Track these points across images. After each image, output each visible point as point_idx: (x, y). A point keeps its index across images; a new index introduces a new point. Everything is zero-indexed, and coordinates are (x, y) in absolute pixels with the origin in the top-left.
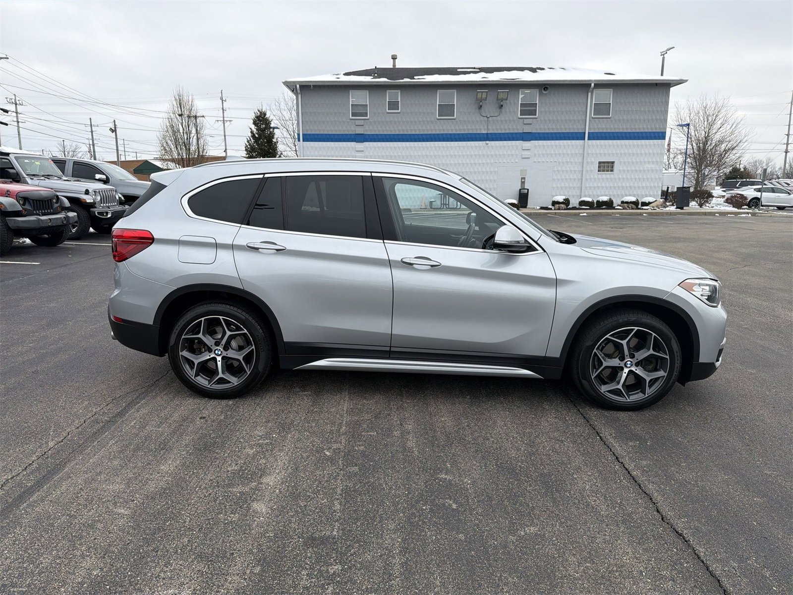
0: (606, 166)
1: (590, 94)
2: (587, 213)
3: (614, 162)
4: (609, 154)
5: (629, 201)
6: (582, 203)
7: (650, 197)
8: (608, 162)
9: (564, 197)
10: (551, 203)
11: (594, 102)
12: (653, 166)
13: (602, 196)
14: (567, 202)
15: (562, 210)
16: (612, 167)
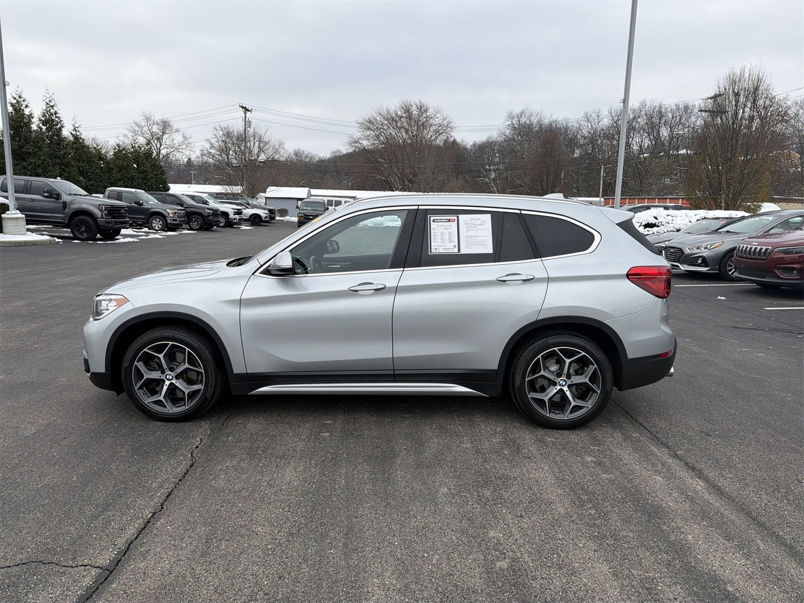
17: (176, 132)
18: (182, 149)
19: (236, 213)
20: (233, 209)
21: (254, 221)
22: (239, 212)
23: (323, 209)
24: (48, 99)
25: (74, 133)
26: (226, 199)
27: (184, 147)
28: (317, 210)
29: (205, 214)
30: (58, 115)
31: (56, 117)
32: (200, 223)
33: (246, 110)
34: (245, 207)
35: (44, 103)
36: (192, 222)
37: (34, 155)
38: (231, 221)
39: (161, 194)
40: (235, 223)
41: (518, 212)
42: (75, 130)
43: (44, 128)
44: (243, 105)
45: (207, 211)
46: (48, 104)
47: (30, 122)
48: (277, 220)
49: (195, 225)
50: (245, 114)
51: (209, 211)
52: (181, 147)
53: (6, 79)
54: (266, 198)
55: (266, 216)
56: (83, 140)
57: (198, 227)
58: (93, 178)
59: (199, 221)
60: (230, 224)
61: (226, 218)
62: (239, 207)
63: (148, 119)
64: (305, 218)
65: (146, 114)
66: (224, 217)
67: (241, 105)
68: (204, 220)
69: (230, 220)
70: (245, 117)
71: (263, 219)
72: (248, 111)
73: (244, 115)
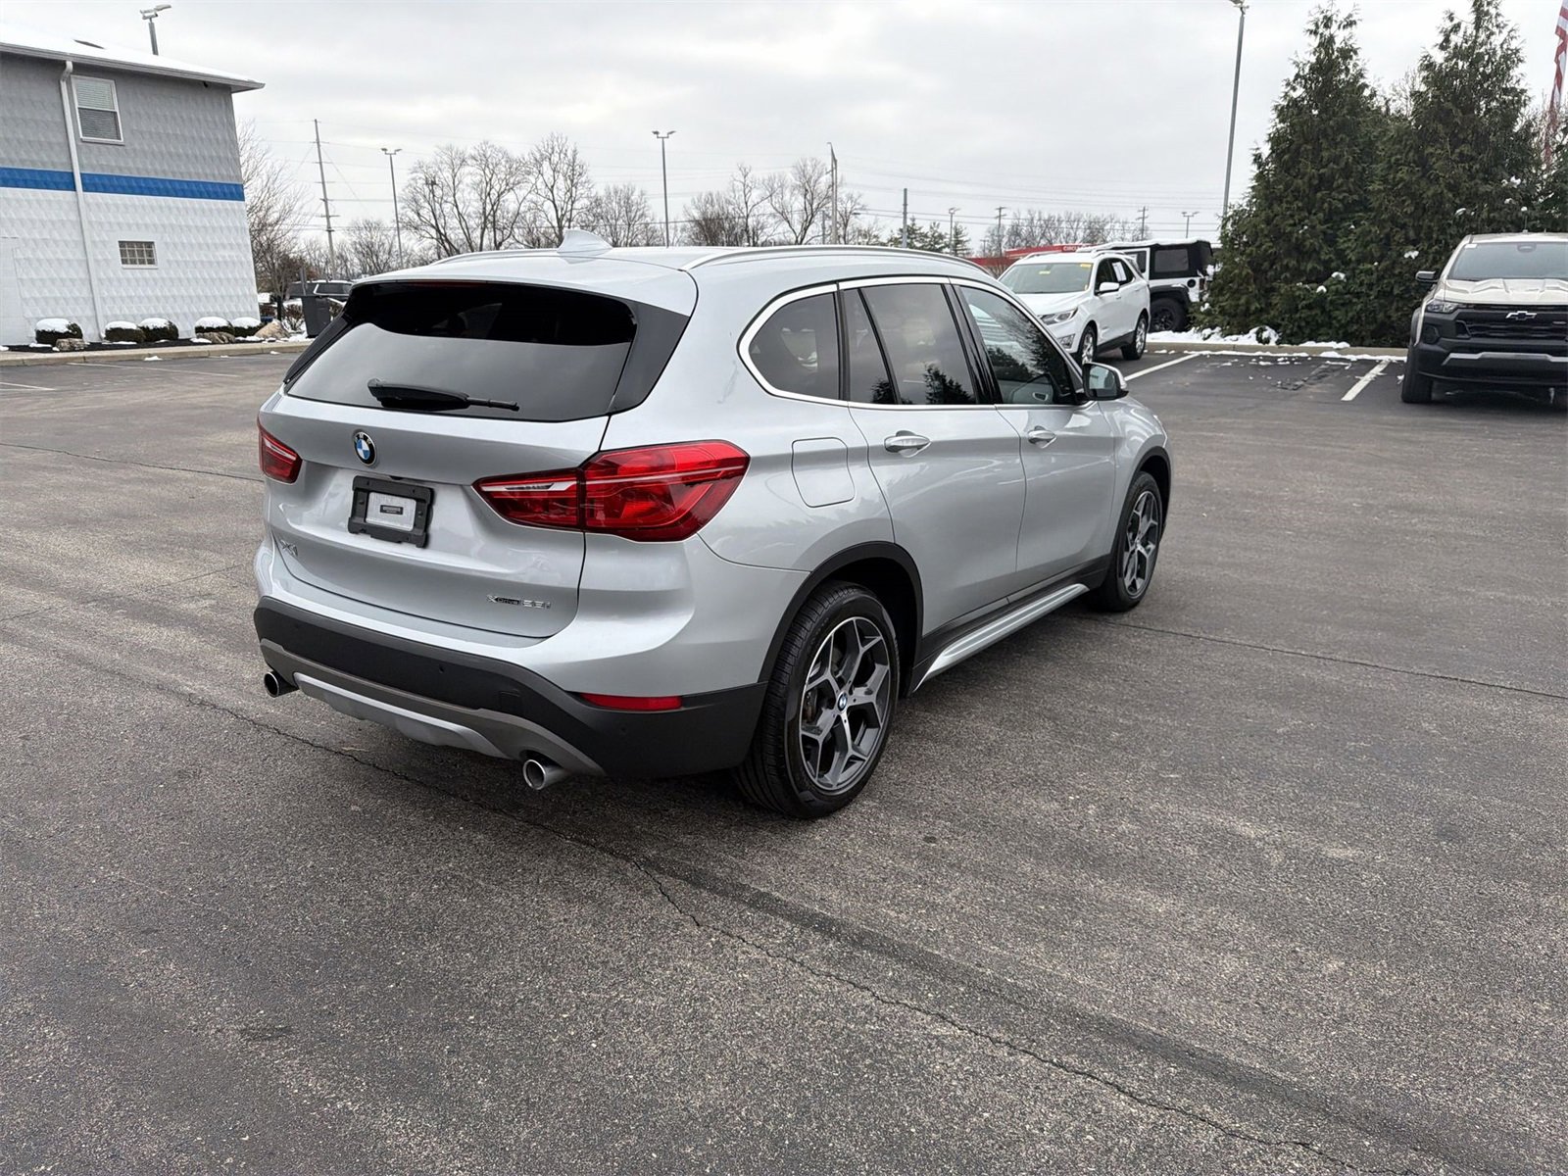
0: (138, 252)
1: (64, 85)
2: (158, 355)
3: (152, 243)
4: (129, 226)
5: (215, 327)
6: (115, 334)
7: (248, 316)
8: (139, 244)
9: (67, 323)
10: (34, 335)
11: (77, 106)
12: (233, 254)
13: (152, 316)
14: (75, 332)
15: (81, 350)
16: (150, 254)
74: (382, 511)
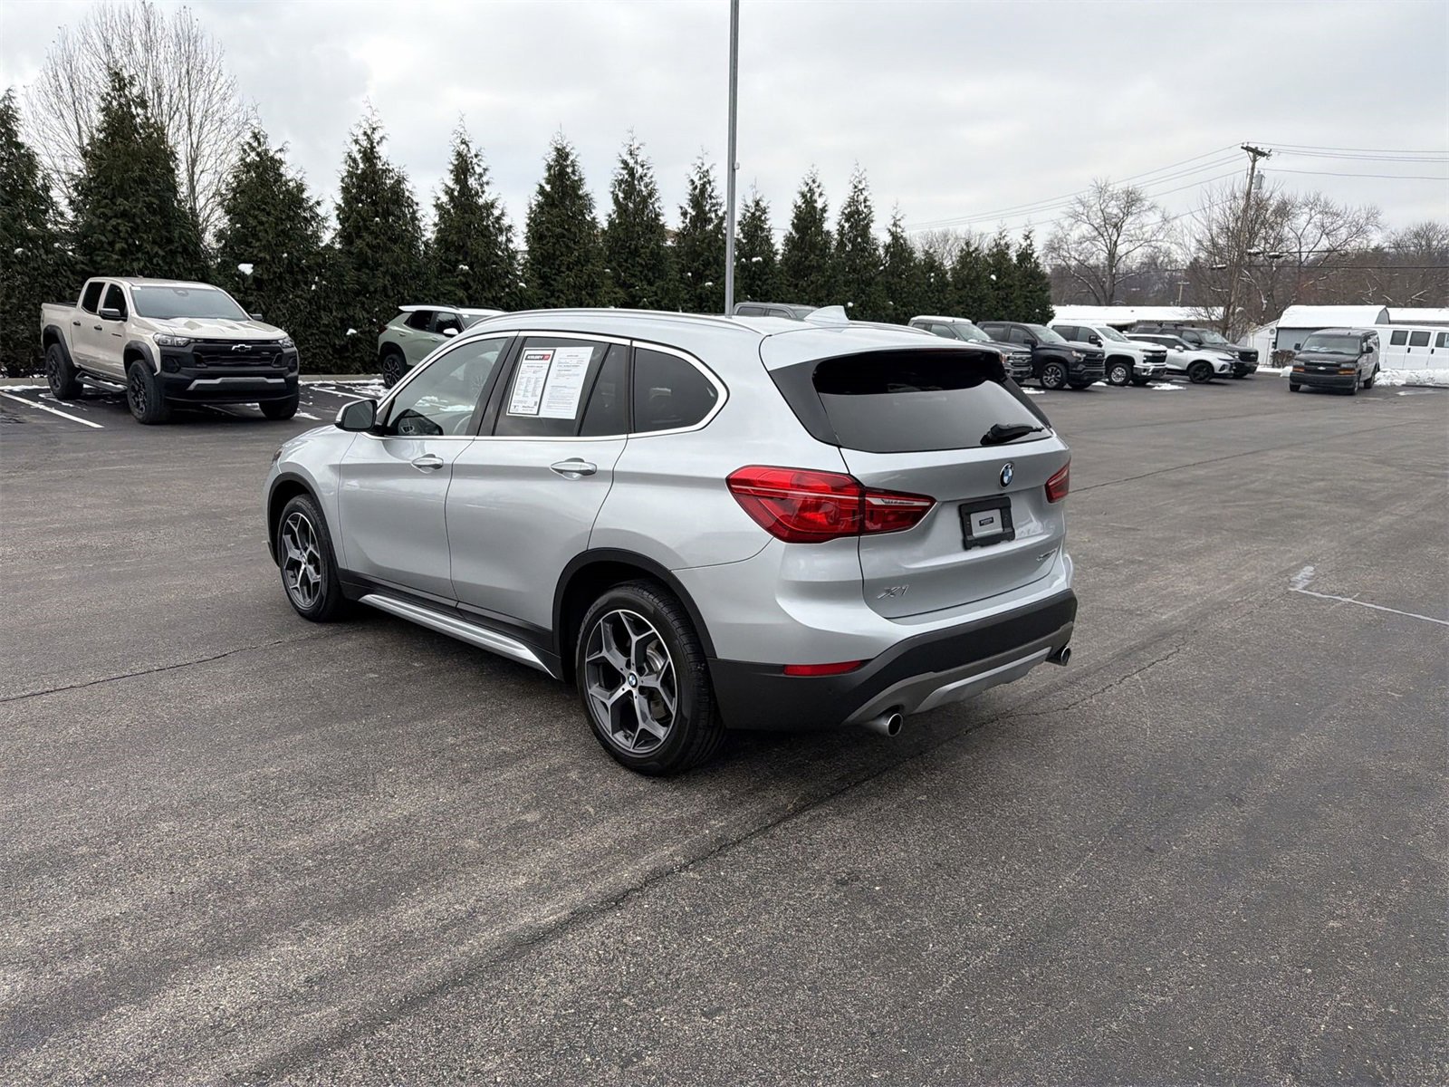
17: (1150, 209)
18: (1157, 240)
19: (1149, 359)
20: (1144, 351)
21: (1195, 375)
22: (1158, 357)
23: (1357, 351)
24: (857, 179)
25: (894, 229)
26: (1137, 333)
27: (1161, 237)
28: (1342, 353)
29: (1069, 359)
30: (868, 203)
31: (865, 207)
32: (1059, 376)
33: (1257, 153)
34: (1181, 348)
35: (851, 186)
36: (1047, 375)
37: (819, 268)
38: (1136, 375)
39: (1003, 326)
40: (1148, 379)
41: (627, 342)
42: (895, 225)
43: (847, 225)
44: (1250, 145)
45: (1075, 354)
46: (856, 187)
47: (822, 220)
48: (1260, 373)
49: (1051, 380)
50: (1254, 161)
51: (1079, 355)
52: (1154, 238)
53: (737, 160)
54: (1278, 329)
55: (1224, 365)
56: (905, 240)
57: (1055, 384)
58: (909, 302)
59: (1058, 373)
60: (1138, 380)
61: (1128, 369)
62: (1162, 348)
63: (1101, 191)
64: (1307, 371)
65: (1099, 183)
66: (1125, 366)
67: (1245, 146)
68: (1068, 371)
69: (1135, 372)
70: (1253, 169)
71: (1217, 371)
72: (1263, 154)
73: (1251, 164)
74: (981, 525)
